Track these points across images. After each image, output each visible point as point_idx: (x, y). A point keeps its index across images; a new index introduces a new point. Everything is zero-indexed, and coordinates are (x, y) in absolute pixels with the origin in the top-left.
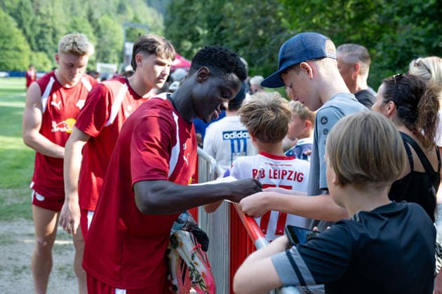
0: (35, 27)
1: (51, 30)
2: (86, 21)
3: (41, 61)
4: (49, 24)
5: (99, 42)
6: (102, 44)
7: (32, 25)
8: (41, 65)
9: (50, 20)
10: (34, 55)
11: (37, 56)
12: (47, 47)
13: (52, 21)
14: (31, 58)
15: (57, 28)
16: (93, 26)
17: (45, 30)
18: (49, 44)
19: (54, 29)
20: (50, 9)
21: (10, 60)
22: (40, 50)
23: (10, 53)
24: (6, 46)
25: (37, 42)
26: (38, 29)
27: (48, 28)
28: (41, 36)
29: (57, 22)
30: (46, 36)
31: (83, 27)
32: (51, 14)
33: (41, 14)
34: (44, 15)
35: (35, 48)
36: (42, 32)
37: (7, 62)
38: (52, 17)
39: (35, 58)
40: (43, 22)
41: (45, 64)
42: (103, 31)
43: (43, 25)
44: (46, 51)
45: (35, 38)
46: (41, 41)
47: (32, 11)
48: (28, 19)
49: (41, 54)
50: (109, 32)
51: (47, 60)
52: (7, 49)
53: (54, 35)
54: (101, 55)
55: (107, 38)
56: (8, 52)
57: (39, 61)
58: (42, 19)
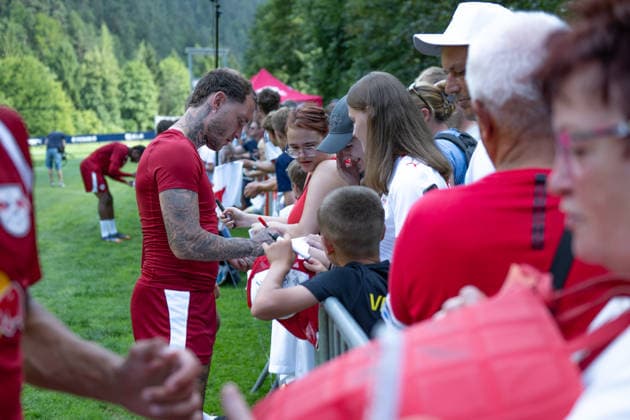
0: (79, 78)
1: (101, 81)
2: (144, 65)
3: (89, 121)
4: (98, 73)
5: (162, 92)
6: (166, 94)
7: (75, 76)
8: (89, 127)
9: (98, 68)
10: (79, 114)
11: (83, 116)
12: (95, 103)
13: (101, 70)
14: (75, 119)
15: (107, 77)
16: (153, 72)
17: (92, 81)
18: (99, 99)
19: (104, 80)
20: (98, 54)
21: (48, 123)
22: (87, 108)
23: (48, 114)
24: (42, 105)
25: (83, 97)
26: (84, 81)
27: (97, 78)
28: (88, 89)
29: (107, 71)
30: (94, 88)
31: (141, 74)
32: (99, 60)
33: (86, 61)
34: (91, 63)
35: (81, 104)
36: (88, 85)
37: (44, 125)
38: (100, 64)
39: (80, 119)
40: (89, 71)
41: (94, 125)
42: (166, 77)
43: (89, 76)
44: (95, 109)
45: (81, 92)
46: (87, 96)
47: (75, 58)
48: (70, 69)
49: (89, 113)
50: (173, 77)
51: (95, 119)
52: (44, 109)
53: (104, 88)
54: (165, 109)
55: (171, 86)
56: (44, 113)
57: (85, 122)
58: (88, 67)
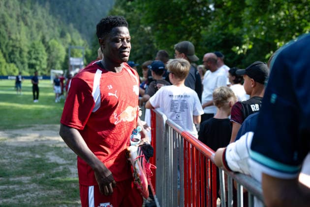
0: (8, 47)
1: (19, 49)
2: (41, 43)
3: (12, 69)
4: (18, 45)
5: (49, 57)
6: (51, 58)
7: (6, 46)
8: (12, 71)
9: (18, 43)
10: (8, 65)
11: (10, 66)
12: (16, 60)
13: (20, 44)
14: (6, 67)
15: (22, 47)
16: (45, 46)
17: (15, 49)
18: (17, 58)
19: (21, 49)
20: (18, 36)
22: (12, 62)
25: (10, 57)
26: (10, 49)
27: (17, 48)
28: (12, 53)
29: (22, 45)
30: (16, 53)
31: (39, 47)
32: (19, 39)
33: (12, 39)
34: (15, 40)
35: (9, 60)
36: (13, 51)
38: (19, 41)
39: (8, 67)
40: (14, 44)
41: (14, 71)
42: (51, 49)
43: (14, 46)
44: (15, 63)
45: (9, 54)
46: (12, 56)
47: (7, 37)
48: (4, 42)
49: (12, 65)
50: (55, 49)
51: (15, 68)
53: (21, 53)
54: (50, 65)
55: (54, 54)
57: (10, 69)
58: (13, 42)
